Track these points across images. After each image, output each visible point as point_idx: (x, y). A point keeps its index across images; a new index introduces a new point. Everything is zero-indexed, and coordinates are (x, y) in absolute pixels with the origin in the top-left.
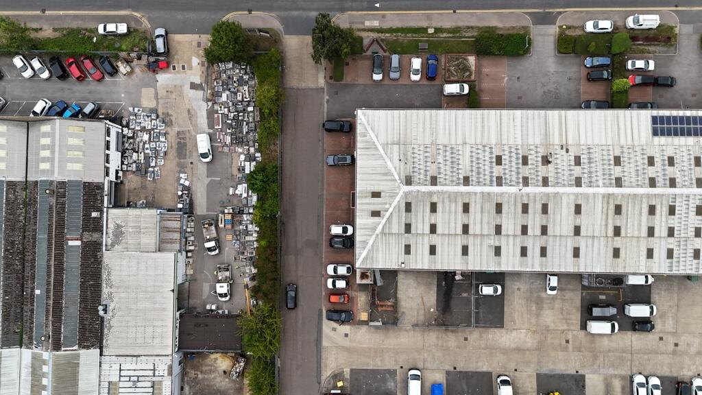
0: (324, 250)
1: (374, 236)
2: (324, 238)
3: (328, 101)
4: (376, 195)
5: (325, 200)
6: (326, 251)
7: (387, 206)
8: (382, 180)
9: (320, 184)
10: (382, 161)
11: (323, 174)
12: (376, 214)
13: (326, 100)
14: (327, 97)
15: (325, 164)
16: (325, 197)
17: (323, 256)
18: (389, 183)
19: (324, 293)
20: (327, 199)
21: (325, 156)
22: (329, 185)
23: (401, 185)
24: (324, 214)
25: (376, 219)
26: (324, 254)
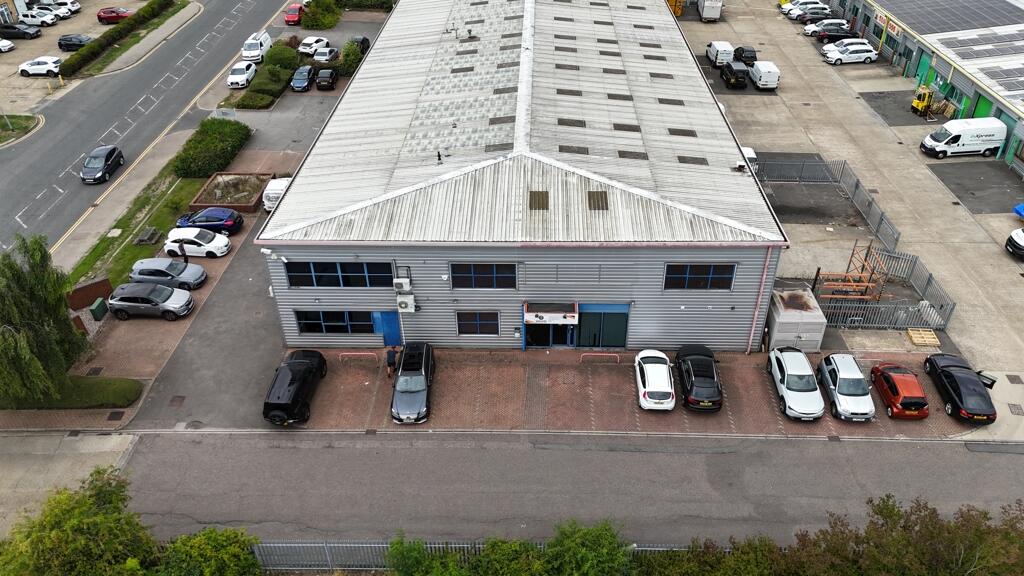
0: (737, 435)
1: (669, 203)
2: (693, 435)
3: (196, 424)
4: (539, 201)
5: (553, 431)
6: (740, 429)
7: (573, 180)
8: (495, 190)
9: (492, 445)
10: (436, 191)
11: (456, 437)
12: (598, 201)
13: (190, 431)
14: (181, 428)
15: (419, 430)
16: (541, 431)
17: (761, 436)
18: (504, 177)
19: (902, 438)
20: (546, 426)
21: (391, 431)
22: (497, 420)
23: (509, 156)
24: (600, 433)
25: (615, 200)
26: (752, 436)
